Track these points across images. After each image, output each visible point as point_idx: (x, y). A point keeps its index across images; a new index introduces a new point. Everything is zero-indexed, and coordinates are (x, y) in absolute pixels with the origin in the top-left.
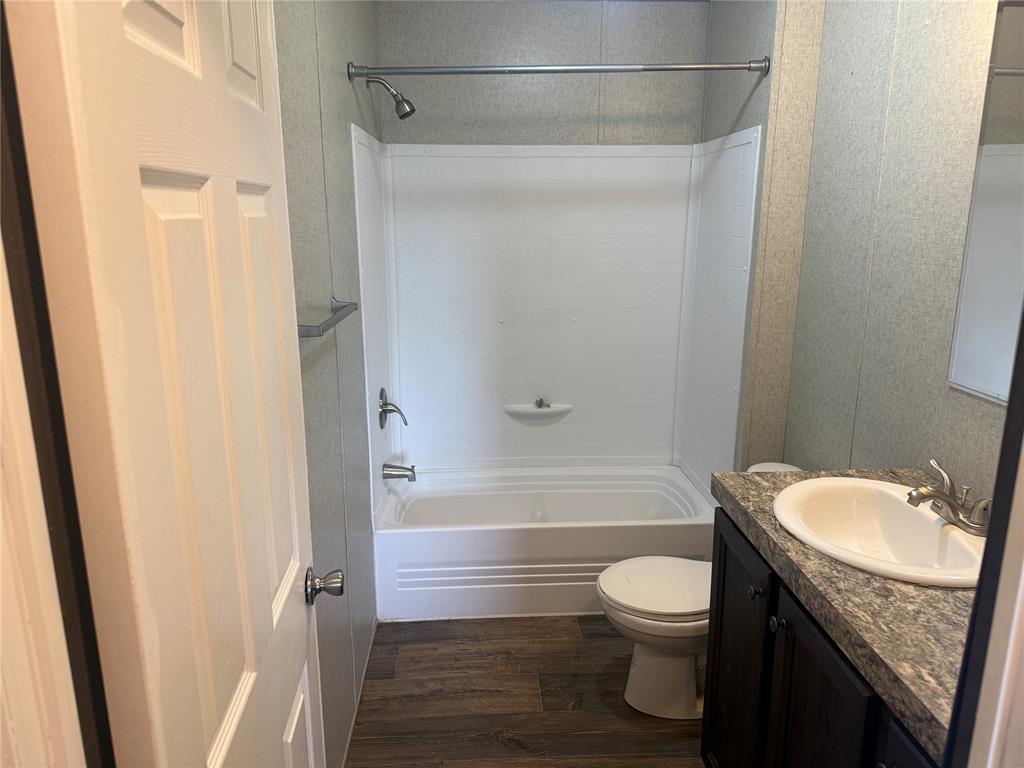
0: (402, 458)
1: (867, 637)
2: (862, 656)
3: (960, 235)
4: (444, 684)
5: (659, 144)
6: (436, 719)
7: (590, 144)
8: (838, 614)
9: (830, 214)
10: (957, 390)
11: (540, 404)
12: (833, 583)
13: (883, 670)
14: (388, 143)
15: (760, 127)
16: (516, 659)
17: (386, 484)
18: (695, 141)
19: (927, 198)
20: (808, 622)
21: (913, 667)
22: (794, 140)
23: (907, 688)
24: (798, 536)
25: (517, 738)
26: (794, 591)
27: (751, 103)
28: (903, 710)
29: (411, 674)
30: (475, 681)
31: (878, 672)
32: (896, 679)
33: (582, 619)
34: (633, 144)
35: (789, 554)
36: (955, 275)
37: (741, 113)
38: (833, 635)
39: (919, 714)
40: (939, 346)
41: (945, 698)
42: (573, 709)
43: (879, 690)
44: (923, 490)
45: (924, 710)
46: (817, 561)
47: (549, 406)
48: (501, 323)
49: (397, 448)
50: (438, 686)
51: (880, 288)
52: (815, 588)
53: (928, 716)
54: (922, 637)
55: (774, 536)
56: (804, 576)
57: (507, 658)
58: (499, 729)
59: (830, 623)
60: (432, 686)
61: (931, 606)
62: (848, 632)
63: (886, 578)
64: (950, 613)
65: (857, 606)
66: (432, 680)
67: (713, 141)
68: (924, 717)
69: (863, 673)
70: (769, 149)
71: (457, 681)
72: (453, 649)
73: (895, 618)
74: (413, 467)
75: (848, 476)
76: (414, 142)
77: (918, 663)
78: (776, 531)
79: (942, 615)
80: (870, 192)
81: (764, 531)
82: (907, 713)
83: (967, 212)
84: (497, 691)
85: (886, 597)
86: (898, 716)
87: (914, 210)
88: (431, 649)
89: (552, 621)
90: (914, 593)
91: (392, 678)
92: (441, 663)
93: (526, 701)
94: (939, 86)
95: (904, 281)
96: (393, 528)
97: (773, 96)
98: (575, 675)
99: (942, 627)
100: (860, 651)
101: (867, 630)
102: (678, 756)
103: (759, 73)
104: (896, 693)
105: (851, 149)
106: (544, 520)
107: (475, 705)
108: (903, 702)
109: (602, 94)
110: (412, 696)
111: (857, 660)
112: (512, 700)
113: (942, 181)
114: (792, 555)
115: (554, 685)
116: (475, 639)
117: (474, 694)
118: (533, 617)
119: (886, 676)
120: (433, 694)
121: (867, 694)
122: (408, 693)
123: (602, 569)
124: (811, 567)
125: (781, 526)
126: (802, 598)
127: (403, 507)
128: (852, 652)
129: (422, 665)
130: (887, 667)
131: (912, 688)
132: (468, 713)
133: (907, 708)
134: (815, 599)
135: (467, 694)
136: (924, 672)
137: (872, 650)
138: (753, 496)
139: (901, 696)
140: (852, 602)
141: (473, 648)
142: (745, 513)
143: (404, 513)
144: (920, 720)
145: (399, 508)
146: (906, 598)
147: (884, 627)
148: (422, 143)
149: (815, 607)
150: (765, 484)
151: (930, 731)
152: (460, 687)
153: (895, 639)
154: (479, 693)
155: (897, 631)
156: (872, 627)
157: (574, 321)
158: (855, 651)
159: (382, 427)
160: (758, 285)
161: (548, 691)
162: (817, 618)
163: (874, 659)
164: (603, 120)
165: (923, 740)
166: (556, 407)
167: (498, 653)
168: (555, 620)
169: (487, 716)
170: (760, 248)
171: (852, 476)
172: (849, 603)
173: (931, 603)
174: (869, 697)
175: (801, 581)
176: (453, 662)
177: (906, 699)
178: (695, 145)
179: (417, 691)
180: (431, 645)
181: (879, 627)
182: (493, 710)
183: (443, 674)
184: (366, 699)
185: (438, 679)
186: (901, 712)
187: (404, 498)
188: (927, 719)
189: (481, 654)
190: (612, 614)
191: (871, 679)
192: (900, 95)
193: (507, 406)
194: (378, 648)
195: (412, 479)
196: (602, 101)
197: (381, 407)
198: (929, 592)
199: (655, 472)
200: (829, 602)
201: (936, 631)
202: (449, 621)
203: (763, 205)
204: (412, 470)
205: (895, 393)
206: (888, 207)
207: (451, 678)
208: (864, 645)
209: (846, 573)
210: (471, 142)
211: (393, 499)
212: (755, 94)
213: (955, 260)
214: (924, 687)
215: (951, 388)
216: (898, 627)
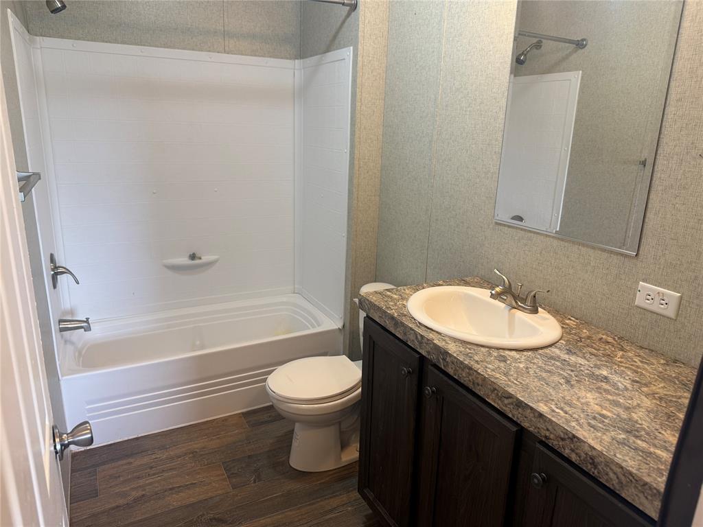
0: (72, 312)
1: (510, 390)
2: (509, 404)
3: (499, 124)
4: (145, 490)
5: (270, 57)
6: (146, 519)
7: (218, 52)
8: (484, 379)
9: (402, 112)
10: (500, 224)
11: (193, 257)
12: (471, 357)
13: (529, 411)
14: (36, 35)
15: (352, 48)
16: (201, 455)
17: (62, 336)
18: (296, 58)
19: (475, 100)
20: (457, 387)
21: (546, 405)
22: (375, 59)
23: (550, 420)
24: (434, 329)
25: (217, 516)
26: (443, 367)
27: (344, 29)
28: (547, 435)
29: (112, 489)
30: (172, 481)
31: (524, 413)
32: (541, 415)
33: (244, 414)
34: (252, 56)
35: (435, 342)
36: (497, 150)
37: (335, 37)
38: (481, 393)
39: (562, 436)
40: (487, 197)
41: (573, 421)
42: (255, 482)
43: (525, 424)
44: (498, 289)
45: (566, 432)
46: (453, 344)
47: (200, 258)
48: (154, 193)
49: (67, 304)
50: (141, 493)
51: (443, 162)
52: (462, 363)
53: (570, 435)
54: (538, 384)
55: (419, 331)
56: (451, 355)
57: (194, 457)
58: (201, 513)
59: (478, 385)
60: (135, 494)
61: (531, 363)
62: (495, 389)
63: (498, 349)
64: (543, 365)
65: (493, 370)
66: (133, 489)
67: (311, 58)
68: (566, 437)
69: (510, 416)
70: (360, 64)
71: (156, 485)
72: (146, 460)
73: (518, 375)
74: (88, 319)
75: (439, 285)
76: (62, 37)
77: (547, 401)
78: (419, 327)
79: (540, 367)
80: (433, 96)
81: (411, 328)
82: (552, 436)
83: (504, 109)
84: (192, 484)
85: (505, 361)
86: (544, 439)
87: (466, 108)
88: (126, 464)
89: (223, 421)
90: (518, 356)
91: (97, 496)
92: (138, 474)
93: (217, 485)
94: (481, 25)
95: (460, 156)
96: (78, 373)
97: (361, 26)
98: (250, 457)
99: (544, 375)
100: (506, 401)
101: (508, 385)
102: (337, 496)
103: (348, 8)
104: (541, 425)
105: (417, 67)
106: (203, 347)
107: (175, 500)
108: (548, 430)
109: (226, 14)
110: (117, 507)
111: (504, 408)
112: (205, 488)
113: (486, 88)
114: (436, 342)
115: (236, 468)
116: (163, 448)
117: (174, 491)
118: (207, 421)
119: (532, 415)
120: (136, 500)
121: (515, 429)
122: (114, 505)
123: (270, 373)
124: (452, 348)
125: (420, 323)
126: (451, 371)
127: (80, 353)
128: (500, 402)
129: (121, 479)
130: (532, 408)
131: (554, 419)
132: (172, 508)
133: (551, 433)
134: (463, 370)
135: (166, 493)
136: (553, 407)
137: (518, 399)
138: (392, 305)
139: (546, 426)
140: (489, 368)
141: (163, 455)
142: (392, 318)
143: (81, 359)
144: (563, 439)
145: (77, 354)
146: (516, 360)
147: (515, 382)
148: (71, 38)
149: (464, 377)
150: (395, 296)
151: (572, 446)
152: (160, 488)
153: (526, 388)
154: (176, 490)
155: (523, 383)
156: (509, 383)
157: (216, 191)
158: (502, 402)
159: (55, 287)
160: (356, 162)
161: (233, 474)
162: (465, 383)
163: (520, 404)
164: (226, 34)
165: (566, 452)
166: (205, 259)
167: (186, 454)
168: (225, 419)
169: (187, 506)
170: (357, 135)
171: (442, 285)
172: (489, 370)
173: (529, 360)
174: (517, 431)
175: (448, 359)
176: (149, 470)
177: (550, 428)
178: (296, 61)
179: (121, 501)
180: (125, 462)
181: (513, 382)
182: (193, 500)
183: (141, 482)
184: (74, 520)
185: (137, 487)
186: (546, 437)
187: (80, 346)
188: (569, 438)
189: (172, 459)
190: (283, 407)
191: (518, 418)
192: (452, 30)
193: (165, 261)
194: (77, 474)
195: (88, 329)
196: (226, 20)
197: (53, 270)
198: (525, 353)
199: (285, 299)
200: (476, 371)
201: (543, 379)
202: (137, 439)
203: (357, 105)
204: (87, 321)
205: (457, 229)
206: (447, 106)
207: (150, 484)
208: (510, 396)
209: (474, 350)
210: (116, 41)
211: (70, 348)
212: (346, 24)
213: (497, 140)
214: (559, 417)
215: (496, 223)
216: (523, 380)
